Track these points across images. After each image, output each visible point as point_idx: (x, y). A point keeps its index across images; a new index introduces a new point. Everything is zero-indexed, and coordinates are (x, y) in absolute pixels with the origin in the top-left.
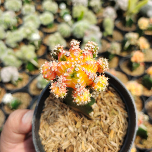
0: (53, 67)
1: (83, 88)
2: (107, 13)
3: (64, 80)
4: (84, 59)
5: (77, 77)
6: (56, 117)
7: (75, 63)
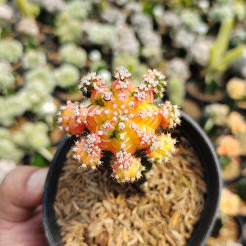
0: (79, 116)
1: (129, 158)
2: (172, 69)
3: (97, 141)
4: (135, 107)
5: (121, 140)
6: (83, 183)
7: (119, 114)
